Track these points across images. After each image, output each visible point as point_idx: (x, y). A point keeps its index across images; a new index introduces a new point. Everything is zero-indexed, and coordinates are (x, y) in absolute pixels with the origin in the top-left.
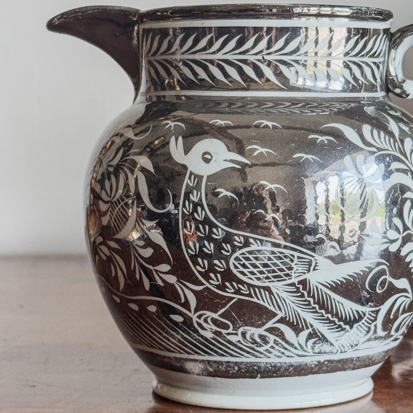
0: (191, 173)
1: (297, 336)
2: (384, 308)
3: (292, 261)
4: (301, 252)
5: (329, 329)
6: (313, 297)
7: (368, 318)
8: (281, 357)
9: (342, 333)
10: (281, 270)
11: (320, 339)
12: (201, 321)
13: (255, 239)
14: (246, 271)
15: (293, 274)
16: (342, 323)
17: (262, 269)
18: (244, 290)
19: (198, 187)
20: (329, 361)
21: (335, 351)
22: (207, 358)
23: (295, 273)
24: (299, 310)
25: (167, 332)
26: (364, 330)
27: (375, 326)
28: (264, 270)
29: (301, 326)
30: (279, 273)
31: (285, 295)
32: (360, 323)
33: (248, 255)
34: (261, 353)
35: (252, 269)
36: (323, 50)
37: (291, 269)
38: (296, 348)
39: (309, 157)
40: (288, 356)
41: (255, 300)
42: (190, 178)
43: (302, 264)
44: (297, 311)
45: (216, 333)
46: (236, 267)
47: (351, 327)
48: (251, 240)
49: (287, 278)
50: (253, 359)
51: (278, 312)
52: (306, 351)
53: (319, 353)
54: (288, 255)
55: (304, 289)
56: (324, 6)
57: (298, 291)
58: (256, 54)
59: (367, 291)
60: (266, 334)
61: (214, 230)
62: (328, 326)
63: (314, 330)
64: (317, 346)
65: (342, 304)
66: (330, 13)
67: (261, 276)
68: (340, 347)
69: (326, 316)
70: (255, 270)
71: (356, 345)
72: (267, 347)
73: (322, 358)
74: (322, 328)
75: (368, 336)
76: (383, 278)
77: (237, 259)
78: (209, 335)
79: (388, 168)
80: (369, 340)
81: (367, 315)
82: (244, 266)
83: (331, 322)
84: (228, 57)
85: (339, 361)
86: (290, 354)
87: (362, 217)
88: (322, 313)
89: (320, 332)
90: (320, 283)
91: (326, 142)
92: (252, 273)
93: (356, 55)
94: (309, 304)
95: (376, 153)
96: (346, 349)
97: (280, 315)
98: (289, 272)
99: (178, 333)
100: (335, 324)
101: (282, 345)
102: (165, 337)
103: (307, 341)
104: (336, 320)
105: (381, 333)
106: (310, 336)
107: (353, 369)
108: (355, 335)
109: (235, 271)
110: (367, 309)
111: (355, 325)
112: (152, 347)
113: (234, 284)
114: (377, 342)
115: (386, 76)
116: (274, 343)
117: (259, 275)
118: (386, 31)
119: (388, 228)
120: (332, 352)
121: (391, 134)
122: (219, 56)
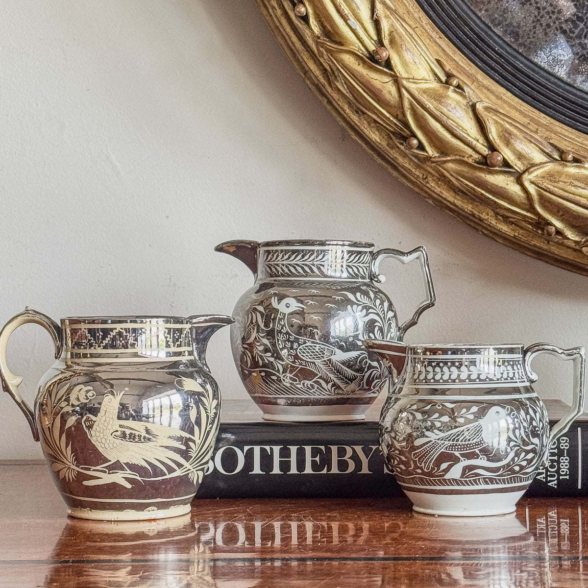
0: (281, 312)
1: (327, 385)
2: (367, 375)
3: (324, 350)
4: (328, 346)
5: (341, 383)
6: (334, 367)
7: (359, 379)
8: (320, 395)
9: (347, 385)
10: (320, 354)
12: (285, 378)
13: (308, 340)
14: (304, 355)
15: (325, 357)
16: (347, 380)
17: (311, 354)
18: (304, 363)
19: (283, 319)
20: (342, 398)
22: (288, 396)
25: (269, 385)
26: (358, 384)
27: (363, 383)
28: (312, 354)
29: (329, 381)
31: (321, 366)
32: (355, 381)
33: (305, 348)
34: (311, 393)
35: (307, 354)
37: (324, 354)
38: (327, 391)
39: (332, 305)
40: (323, 395)
41: (309, 368)
42: (280, 315)
43: (328, 352)
44: (327, 373)
45: (291, 384)
46: (300, 353)
47: (352, 383)
48: (307, 341)
49: (322, 358)
50: (308, 396)
51: (318, 374)
52: (331, 393)
53: (337, 394)
54: (323, 348)
55: (330, 363)
56: (339, 241)
57: (327, 364)
58: (310, 261)
60: (313, 384)
61: (291, 337)
62: (341, 381)
63: (334, 382)
64: (336, 390)
65: (347, 371)
66: (342, 244)
67: (311, 357)
68: (346, 392)
69: (340, 376)
70: (308, 354)
71: (354, 391)
72: (314, 390)
73: (339, 397)
74: (339, 382)
75: (360, 388)
76: (365, 360)
77: (300, 349)
78: (288, 385)
79: (368, 311)
80: (360, 390)
81: (359, 377)
82: (304, 352)
83: (342, 379)
84: (297, 263)
85: (347, 399)
88: (338, 375)
89: (337, 384)
90: (337, 361)
91: (340, 299)
92: (307, 356)
93: (355, 263)
94: (332, 370)
95: (362, 305)
96: (350, 393)
97: (320, 375)
99: (274, 385)
100: (344, 380)
101: (321, 389)
102: (269, 388)
103: (331, 388)
104: (344, 378)
105: (365, 387)
106: (333, 386)
108: (354, 386)
109: (299, 355)
110: (358, 374)
112: (263, 394)
113: (299, 361)
114: (364, 391)
115: (371, 272)
116: (317, 388)
117: (310, 357)
118: (370, 252)
120: (343, 394)
121: (370, 298)
122: (294, 262)
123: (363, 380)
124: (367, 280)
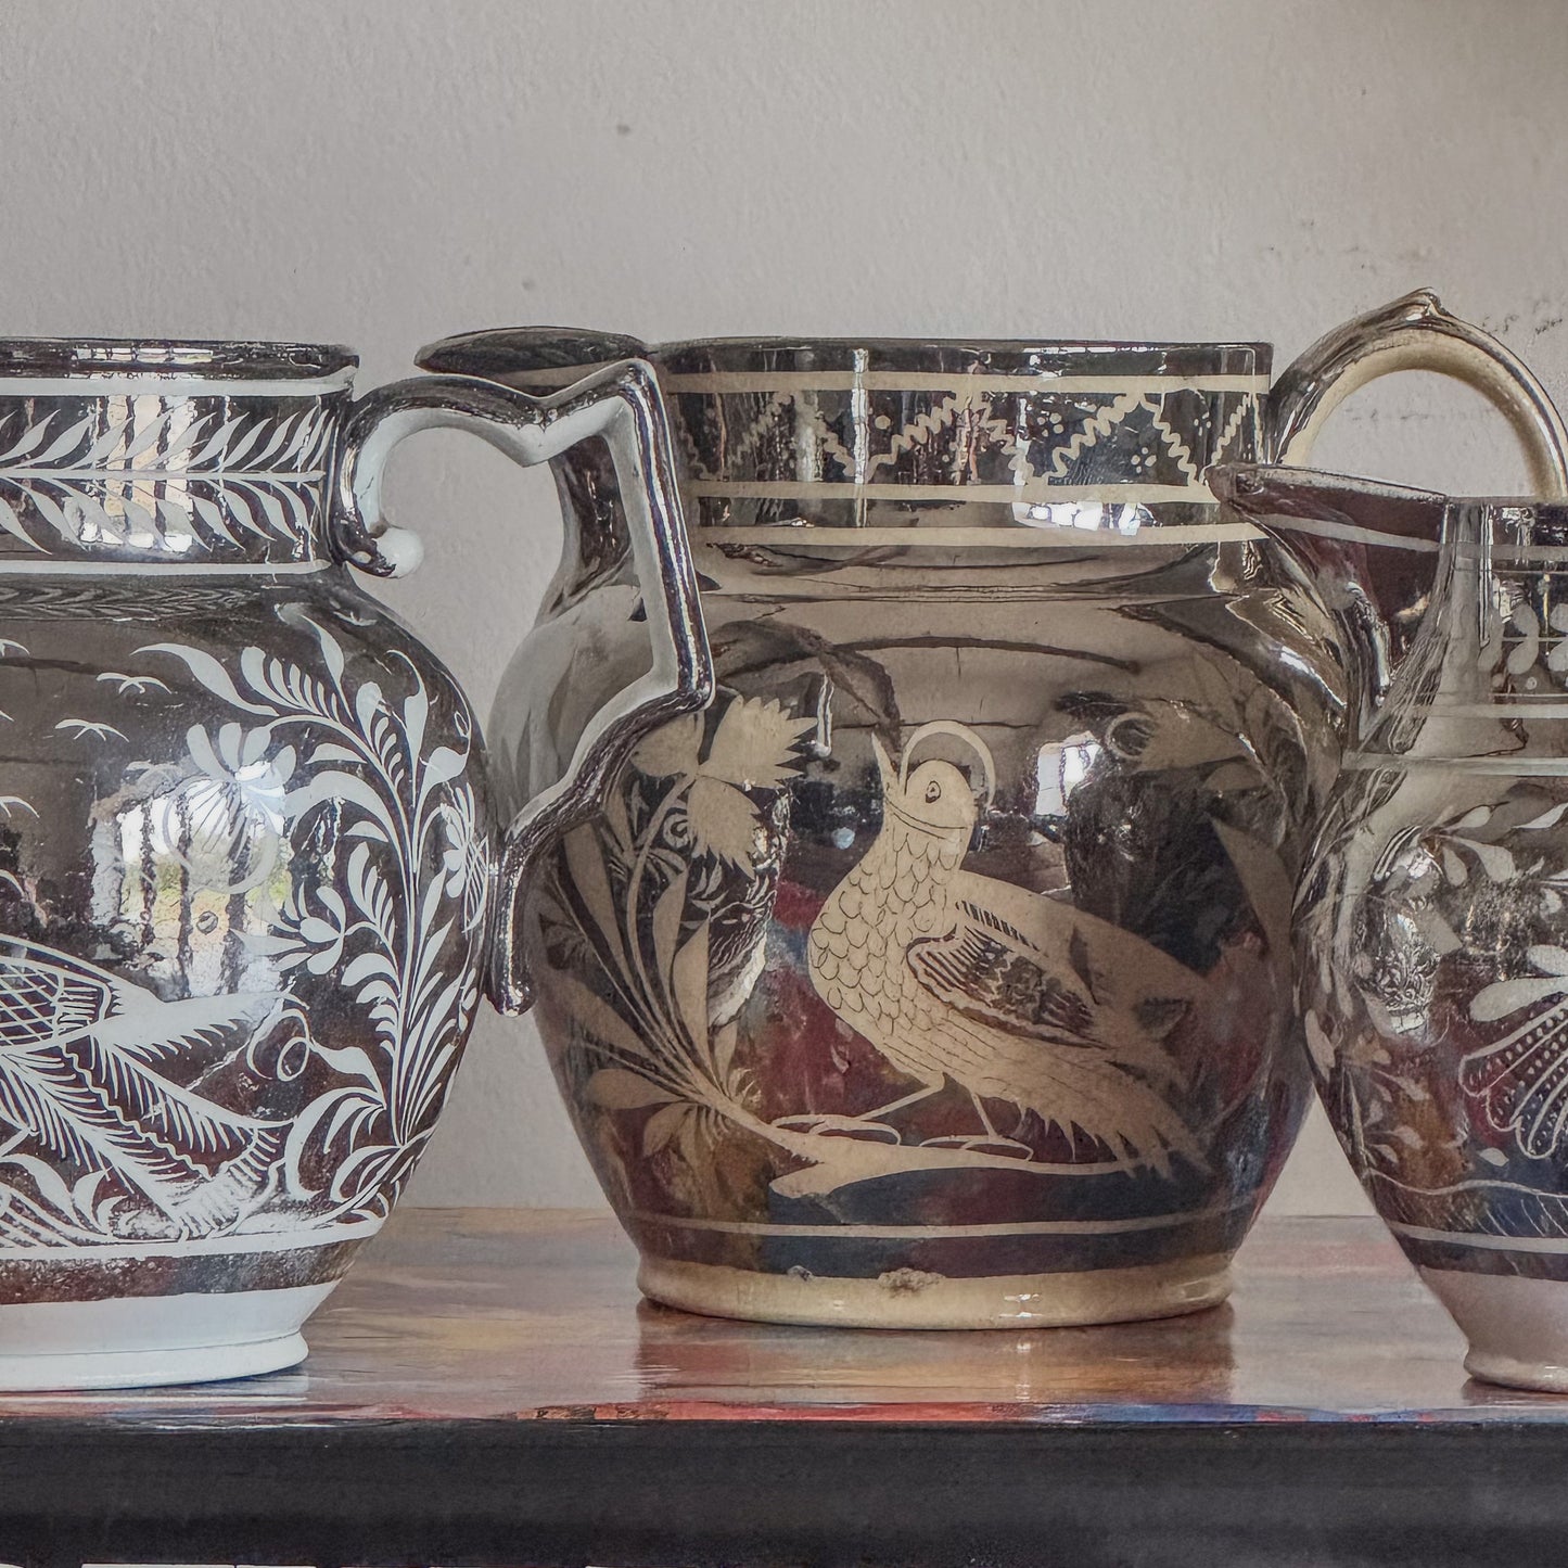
1: (71, 1190)
2: (304, 1124)
3: (52, 991)
4: (73, 968)
5: (152, 1172)
6: (108, 1085)
7: (257, 1147)
8: (31, 1245)
9: (190, 1183)
10: (24, 1014)
11: (130, 1199)
15: (54, 1025)
16: (187, 1158)
20: (159, 1260)
21: (172, 1233)
23: (59, 1022)
24: (72, 1118)
26: (250, 1179)
27: (281, 1170)
29: (78, 1163)
30: (19, 1022)
31: (34, 1079)
32: (237, 1161)
36: (145, 456)
37: (48, 1010)
38: (69, 1222)
39: (96, 727)
40: (49, 1244)
43: (74, 1000)
44: (67, 1122)
47: (214, 1171)
49: (39, 1036)
51: (19, 1124)
52: (94, 1230)
53: (129, 1237)
54: (42, 975)
55: (84, 1064)
56: (148, 343)
57: (68, 1070)
59: (252, 1075)
62: (149, 1164)
63: (112, 1172)
64: (125, 1217)
65: (186, 1108)
66: (161, 360)
68: (186, 1224)
69: (144, 1136)
71: (232, 1221)
73: (141, 1251)
74: (137, 1171)
75: (262, 1198)
76: (295, 1040)
79: (308, 757)
80: (266, 1209)
81: (255, 1140)
83: (158, 1153)
85: (189, 1261)
86: (56, 1238)
87: (233, 881)
88: (132, 1128)
89: (129, 1180)
90: (125, 1050)
91: (143, 691)
93: (237, 467)
94: (98, 1105)
95: (273, 719)
96: (205, 1229)
97: (25, 1131)
98: (44, 1019)
100: (170, 1160)
101: (33, 1213)
103: (95, 1205)
104: (171, 1149)
105: (298, 1192)
106: (103, 1191)
107: (229, 1289)
108: (227, 1192)
110: (253, 1124)
111: (225, 1165)
114: (290, 1216)
115: (332, 517)
116: (12, 1205)
119: (304, 913)
120: (166, 1237)
121: (319, 673)
123: (280, 1153)
124: (315, 565)
